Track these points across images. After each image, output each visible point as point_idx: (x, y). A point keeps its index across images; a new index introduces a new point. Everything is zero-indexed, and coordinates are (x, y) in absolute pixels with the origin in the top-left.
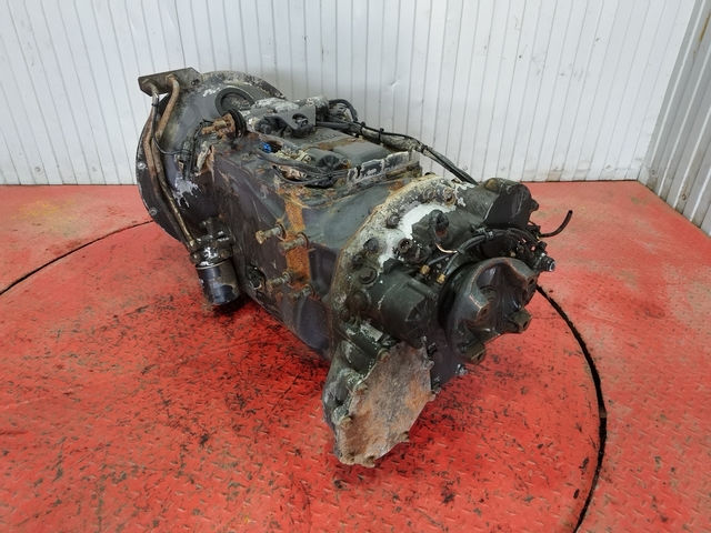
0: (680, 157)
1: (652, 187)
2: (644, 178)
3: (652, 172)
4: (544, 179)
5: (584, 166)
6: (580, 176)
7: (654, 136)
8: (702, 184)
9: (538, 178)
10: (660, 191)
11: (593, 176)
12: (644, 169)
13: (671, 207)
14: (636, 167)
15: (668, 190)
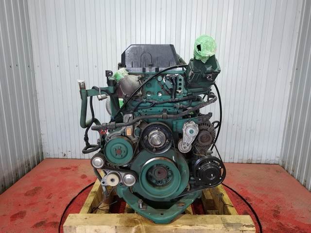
0: (290, 157)
1: (283, 167)
2: (281, 163)
3: (283, 162)
4: (246, 162)
5: (259, 159)
6: (258, 162)
7: (282, 149)
8: (297, 167)
9: (244, 162)
10: (286, 168)
11: (263, 162)
12: (280, 161)
13: (290, 174)
14: (277, 159)
15: (288, 168)
